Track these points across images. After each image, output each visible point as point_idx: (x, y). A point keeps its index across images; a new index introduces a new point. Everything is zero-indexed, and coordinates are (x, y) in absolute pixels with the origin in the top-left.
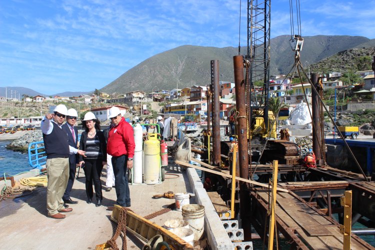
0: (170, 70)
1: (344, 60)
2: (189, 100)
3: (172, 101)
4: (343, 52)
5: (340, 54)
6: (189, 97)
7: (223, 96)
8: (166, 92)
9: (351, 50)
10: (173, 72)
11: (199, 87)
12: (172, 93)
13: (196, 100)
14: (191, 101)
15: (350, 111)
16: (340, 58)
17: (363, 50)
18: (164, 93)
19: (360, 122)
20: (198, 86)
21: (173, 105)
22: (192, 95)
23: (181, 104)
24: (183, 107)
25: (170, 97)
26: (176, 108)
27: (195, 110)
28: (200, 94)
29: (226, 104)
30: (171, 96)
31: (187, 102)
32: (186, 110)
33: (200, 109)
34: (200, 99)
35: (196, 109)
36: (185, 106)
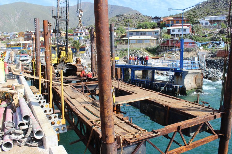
0: (9, 19)
1: (119, 20)
3: (11, 40)
4: (119, 15)
5: (117, 16)
8: (6, 33)
9: (123, 15)
10: (12, 20)
11: (31, 32)
12: (11, 35)
13: (29, 40)
14: (25, 41)
15: (118, 49)
16: (117, 18)
17: (129, 15)
18: (5, 34)
19: (123, 55)
20: (29, 31)
21: (12, 43)
22: (26, 37)
23: (18, 43)
24: (19, 45)
25: (9, 37)
26: (14, 45)
27: (27, 46)
28: (31, 36)
30: (11, 37)
31: (22, 42)
32: (21, 46)
33: (31, 46)
34: (31, 40)
35: (29, 46)
36: (21, 44)
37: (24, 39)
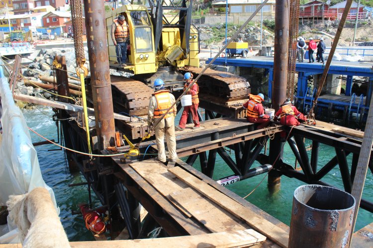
2: (13, 13)
6: (12, 9)
7: (57, 8)
13: (23, 13)
14: (16, 14)
15: (209, 25)
19: (221, 36)
22: (16, 6)
24: (5, 22)
27: (22, 25)
28: (27, 6)
29: (63, 17)
31: (10, 16)
32: (10, 25)
33: (30, 24)
34: (28, 12)
35: (25, 25)
36: (7, 20)
37: (13, 11)
